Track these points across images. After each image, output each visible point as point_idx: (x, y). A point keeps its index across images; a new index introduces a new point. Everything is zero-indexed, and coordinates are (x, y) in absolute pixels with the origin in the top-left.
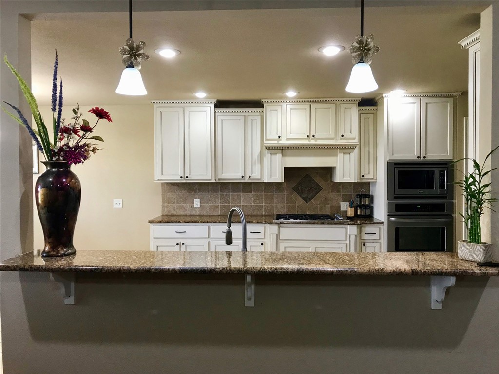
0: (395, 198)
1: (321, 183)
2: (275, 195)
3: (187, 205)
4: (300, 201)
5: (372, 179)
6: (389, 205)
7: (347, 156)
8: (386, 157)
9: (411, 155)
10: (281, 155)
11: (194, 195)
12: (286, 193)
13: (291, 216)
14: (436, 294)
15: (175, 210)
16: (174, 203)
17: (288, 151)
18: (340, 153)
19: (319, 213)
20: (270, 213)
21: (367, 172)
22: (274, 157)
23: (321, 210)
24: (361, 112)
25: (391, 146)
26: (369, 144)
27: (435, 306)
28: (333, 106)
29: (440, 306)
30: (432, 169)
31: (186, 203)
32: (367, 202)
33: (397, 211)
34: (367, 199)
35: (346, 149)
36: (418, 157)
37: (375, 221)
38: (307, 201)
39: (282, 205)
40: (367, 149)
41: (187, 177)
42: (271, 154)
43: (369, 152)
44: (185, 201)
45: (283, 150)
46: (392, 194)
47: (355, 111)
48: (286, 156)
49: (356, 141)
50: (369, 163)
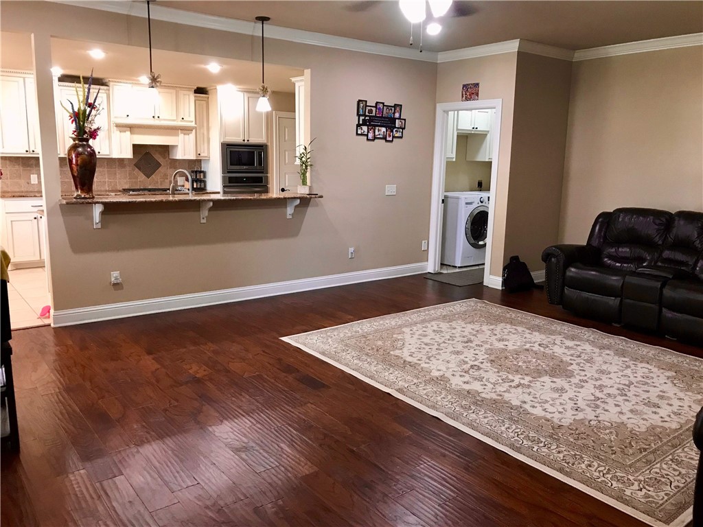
0: (228, 172)
1: (161, 160)
2: (118, 171)
3: (23, 182)
4: (142, 177)
5: (206, 157)
6: (224, 178)
7: (187, 136)
8: (220, 139)
9: (237, 139)
10: (129, 132)
11: (30, 170)
12: (128, 169)
13: (133, 190)
14: (290, 210)
15: (8, 187)
16: (7, 179)
17: (136, 130)
18: (181, 133)
19: (160, 187)
20: (114, 189)
21: (202, 151)
22: (123, 134)
23: (161, 184)
24: (196, 98)
25: (224, 130)
26: (203, 126)
27: (289, 217)
28: (173, 91)
29: (291, 217)
30: (253, 150)
31: (20, 178)
32: (202, 177)
33: (229, 183)
34: (202, 174)
35: (186, 130)
36: (244, 140)
37: (208, 191)
38: (148, 177)
39: (125, 181)
40: (202, 130)
41: (33, 151)
42: (120, 132)
43: (203, 134)
44: (20, 177)
45: (132, 128)
46: (225, 170)
47: (192, 96)
48: (134, 134)
49: (193, 124)
50: (204, 144)
